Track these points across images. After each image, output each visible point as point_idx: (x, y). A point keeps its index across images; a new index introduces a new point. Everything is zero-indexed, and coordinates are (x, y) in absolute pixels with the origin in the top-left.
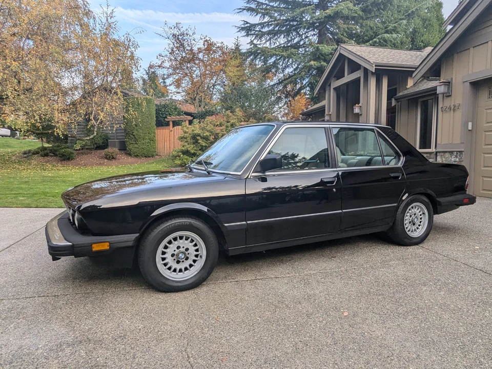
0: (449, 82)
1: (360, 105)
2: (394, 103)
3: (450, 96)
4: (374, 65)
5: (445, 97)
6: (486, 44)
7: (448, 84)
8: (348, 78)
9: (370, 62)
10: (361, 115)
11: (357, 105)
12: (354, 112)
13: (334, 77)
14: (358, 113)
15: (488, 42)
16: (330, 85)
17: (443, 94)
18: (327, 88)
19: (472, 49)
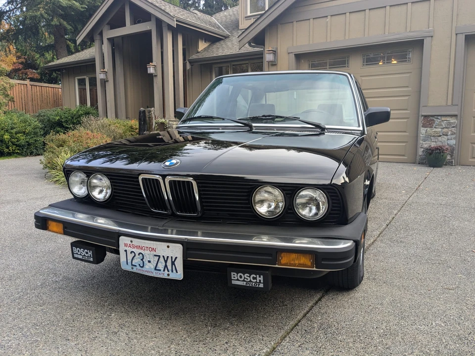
0: (275, 51)
1: (154, 63)
2: (188, 67)
3: (275, 65)
4: (175, 19)
5: (270, 66)
6: (308, 21)
7: (275, 52)
8: (130, 29)
9: (170, 15)
10: (156, 76)
11: (151, 64)
12: (148, 72)
13: (108, 24)
14: (152, 74)
15: (309, 19)
16: (101, 34)
17: (269, 62)
18: (97, 37)
19: (295, 23)
